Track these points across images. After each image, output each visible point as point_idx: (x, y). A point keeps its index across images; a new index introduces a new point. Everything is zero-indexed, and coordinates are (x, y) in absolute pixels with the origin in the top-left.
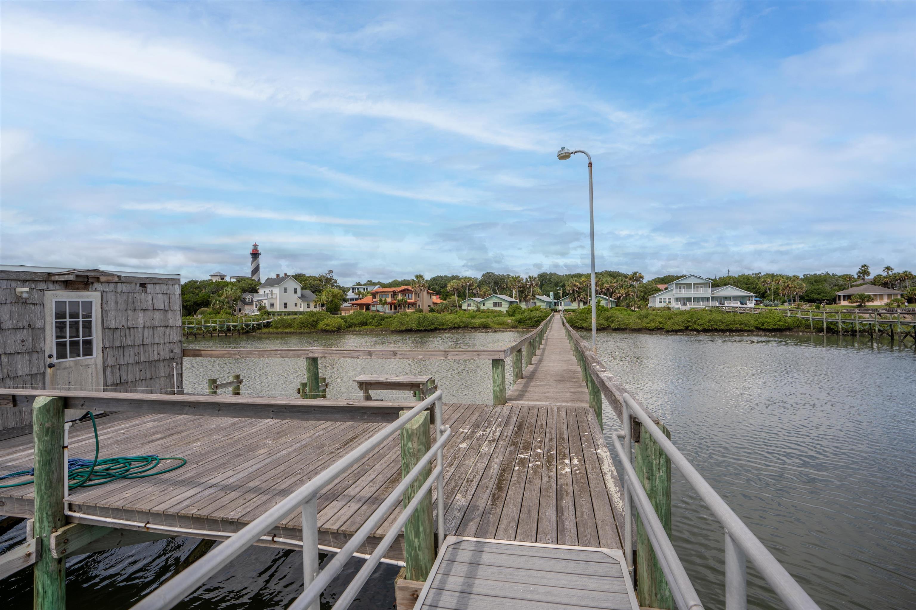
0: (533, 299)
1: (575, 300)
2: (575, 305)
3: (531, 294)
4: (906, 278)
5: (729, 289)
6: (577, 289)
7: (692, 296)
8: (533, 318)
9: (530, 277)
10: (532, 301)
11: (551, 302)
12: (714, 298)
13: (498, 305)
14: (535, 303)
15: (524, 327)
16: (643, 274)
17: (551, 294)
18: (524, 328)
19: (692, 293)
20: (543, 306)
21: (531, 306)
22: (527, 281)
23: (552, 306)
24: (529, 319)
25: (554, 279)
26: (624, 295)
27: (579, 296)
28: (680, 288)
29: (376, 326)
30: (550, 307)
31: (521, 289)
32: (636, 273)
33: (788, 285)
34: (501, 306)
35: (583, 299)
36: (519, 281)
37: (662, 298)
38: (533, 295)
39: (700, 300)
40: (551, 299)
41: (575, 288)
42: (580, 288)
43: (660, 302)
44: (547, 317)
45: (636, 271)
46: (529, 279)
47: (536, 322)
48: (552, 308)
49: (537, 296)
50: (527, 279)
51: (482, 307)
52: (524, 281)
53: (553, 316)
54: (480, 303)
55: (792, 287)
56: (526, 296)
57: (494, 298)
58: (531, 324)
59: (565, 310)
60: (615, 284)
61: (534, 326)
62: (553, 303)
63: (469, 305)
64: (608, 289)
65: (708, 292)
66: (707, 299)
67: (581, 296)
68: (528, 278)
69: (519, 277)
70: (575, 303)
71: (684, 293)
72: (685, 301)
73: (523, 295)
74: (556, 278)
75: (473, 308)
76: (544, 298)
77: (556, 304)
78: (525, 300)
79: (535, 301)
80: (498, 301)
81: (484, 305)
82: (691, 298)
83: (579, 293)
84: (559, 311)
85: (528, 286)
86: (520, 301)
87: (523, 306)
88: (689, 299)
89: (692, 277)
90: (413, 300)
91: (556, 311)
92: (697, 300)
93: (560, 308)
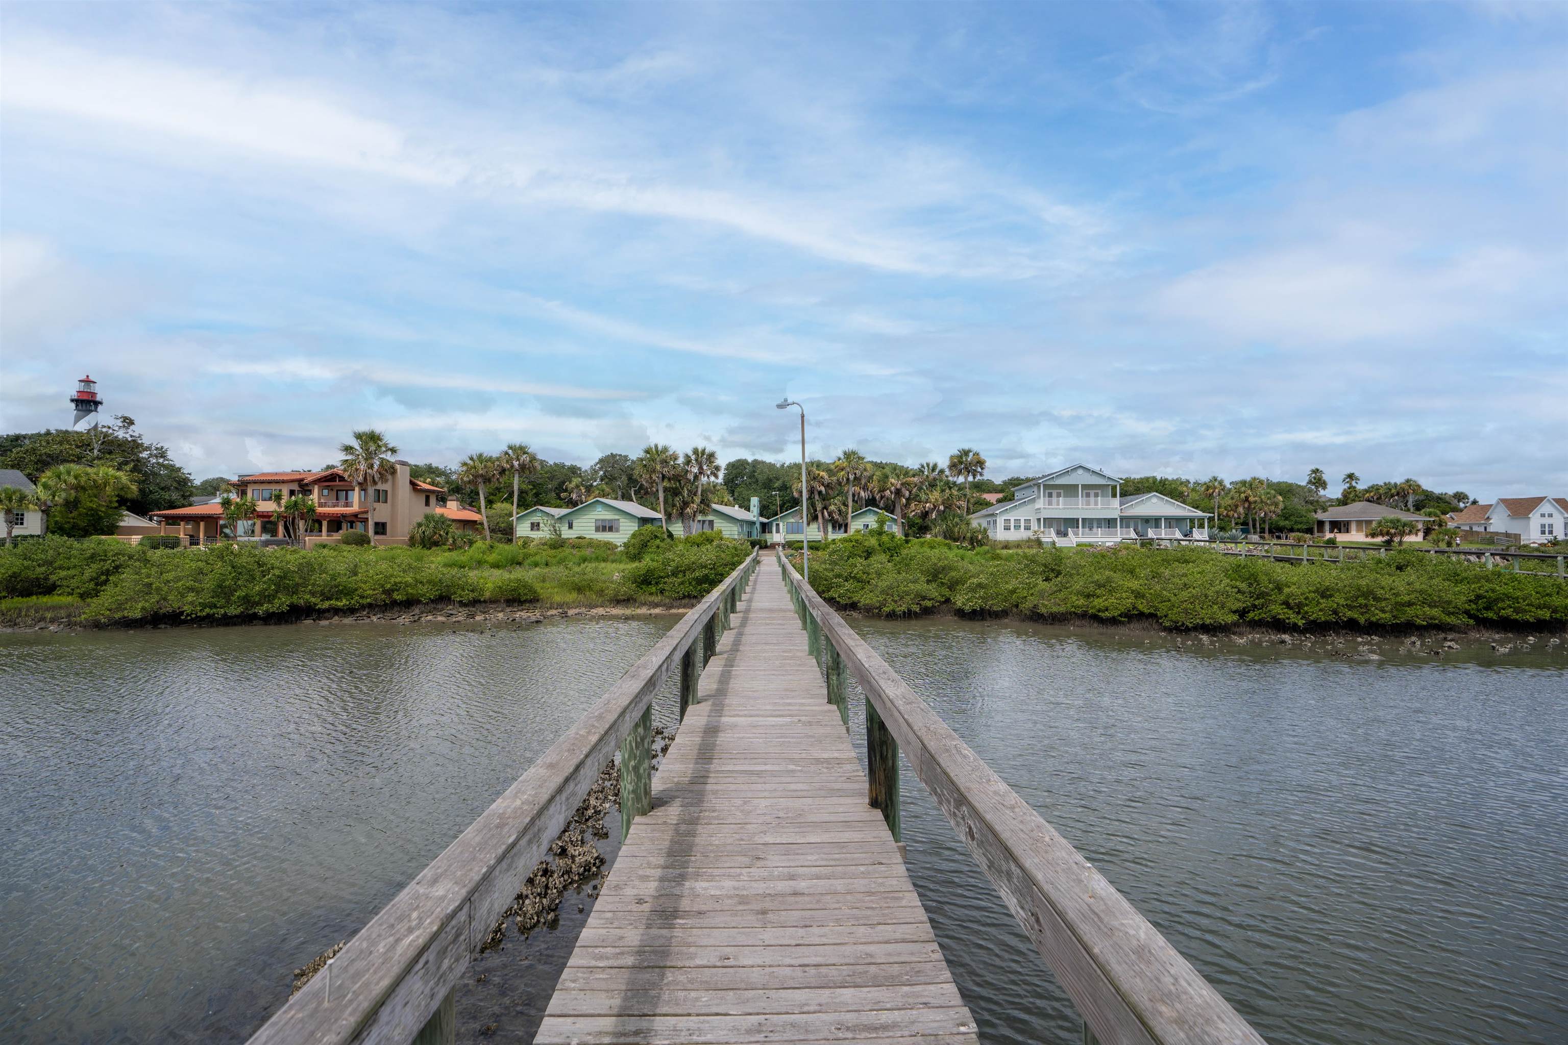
0: (702, 512)
1: (815, 518)
2: (813, 532)
3: (697, 499)
4: (1411, 491)
5: (1154, 500)
6: (823, 489)
7: (1079, 515)
8: (690, 568)
9: (696, 451)
10: (700, 517)
11: (754, 523)
12: (1126, 521)
13: (607, 527)
14: (711, 523)
15: (657, 599)
16: (983, 456)
17: (755, 501)
18: (656, 605)
19: (1080, 508)
20: (730, 532)
21: (695, 529)
22: (688, 461)
23: (755, 532)
24: (675, 574)
25: (762, 472)
26: (942, 508)
27: (825, 508)
28: (1050, 495)
29: (82, 596)
30: (750, 534)
31: (673, 484)
32: (966, 453)
33: (1247, 499)
34: (617, 530)
35: (836, 516)
36: (665, 462)
37: (1012, 517)
38: (705, 502)
39: (1095, 525)
40: (753, 515)
41: (816, 484)
42: (828, 486)
43: (1007, 528)
44: (734, 566)
45: (966, 448)
46: (693, 457)
47: (700, 581)
48: (755, 537)
49: (714, 506)
50: (687, 456)
51: (566, 533)
52: (681, 461)
53: (756, 562)
54: (561, 519)
55: (1255, 502)
56: (686, 504)
57: (599, 508)
58: (683, 590)
59: (789, 545)
60: (915, 479)
61: (689, 596)
62: (758, 525)
63: (535, 526)
64: (898, 492)
65: (1113, 508)
66: (1110, 523)
67: (832, 508)
68: (690, 453)
69: (665, 449)
70: (814, 526)
71: (1061, 508)
72: (1065, 525)
73: (678, 501)
74: (766, 470)
75: (544, 533)
76: (736, 511)
77: (765, 528)
78: (682, 515)
79: (710, 518)
80: (608, 515)
81: (571, 527)
82: (1078, 520)
83: (824, 498)
84: (773, 546)
85: (691, 477)
86: (669, 516)
87: (678, 529)
88: (1073, 523)
89: (1080, 472)
90: (355, 508)
91: (764, 546)
92: (1089, 523)
93: (777, 537)
